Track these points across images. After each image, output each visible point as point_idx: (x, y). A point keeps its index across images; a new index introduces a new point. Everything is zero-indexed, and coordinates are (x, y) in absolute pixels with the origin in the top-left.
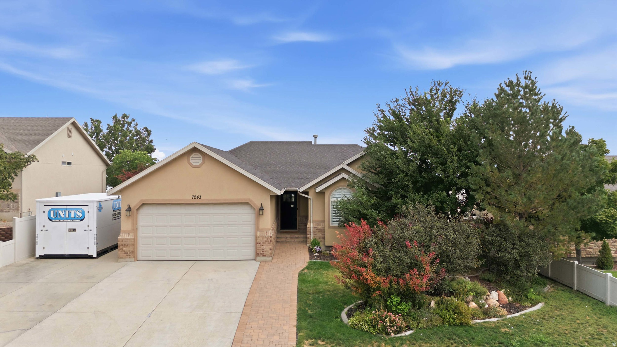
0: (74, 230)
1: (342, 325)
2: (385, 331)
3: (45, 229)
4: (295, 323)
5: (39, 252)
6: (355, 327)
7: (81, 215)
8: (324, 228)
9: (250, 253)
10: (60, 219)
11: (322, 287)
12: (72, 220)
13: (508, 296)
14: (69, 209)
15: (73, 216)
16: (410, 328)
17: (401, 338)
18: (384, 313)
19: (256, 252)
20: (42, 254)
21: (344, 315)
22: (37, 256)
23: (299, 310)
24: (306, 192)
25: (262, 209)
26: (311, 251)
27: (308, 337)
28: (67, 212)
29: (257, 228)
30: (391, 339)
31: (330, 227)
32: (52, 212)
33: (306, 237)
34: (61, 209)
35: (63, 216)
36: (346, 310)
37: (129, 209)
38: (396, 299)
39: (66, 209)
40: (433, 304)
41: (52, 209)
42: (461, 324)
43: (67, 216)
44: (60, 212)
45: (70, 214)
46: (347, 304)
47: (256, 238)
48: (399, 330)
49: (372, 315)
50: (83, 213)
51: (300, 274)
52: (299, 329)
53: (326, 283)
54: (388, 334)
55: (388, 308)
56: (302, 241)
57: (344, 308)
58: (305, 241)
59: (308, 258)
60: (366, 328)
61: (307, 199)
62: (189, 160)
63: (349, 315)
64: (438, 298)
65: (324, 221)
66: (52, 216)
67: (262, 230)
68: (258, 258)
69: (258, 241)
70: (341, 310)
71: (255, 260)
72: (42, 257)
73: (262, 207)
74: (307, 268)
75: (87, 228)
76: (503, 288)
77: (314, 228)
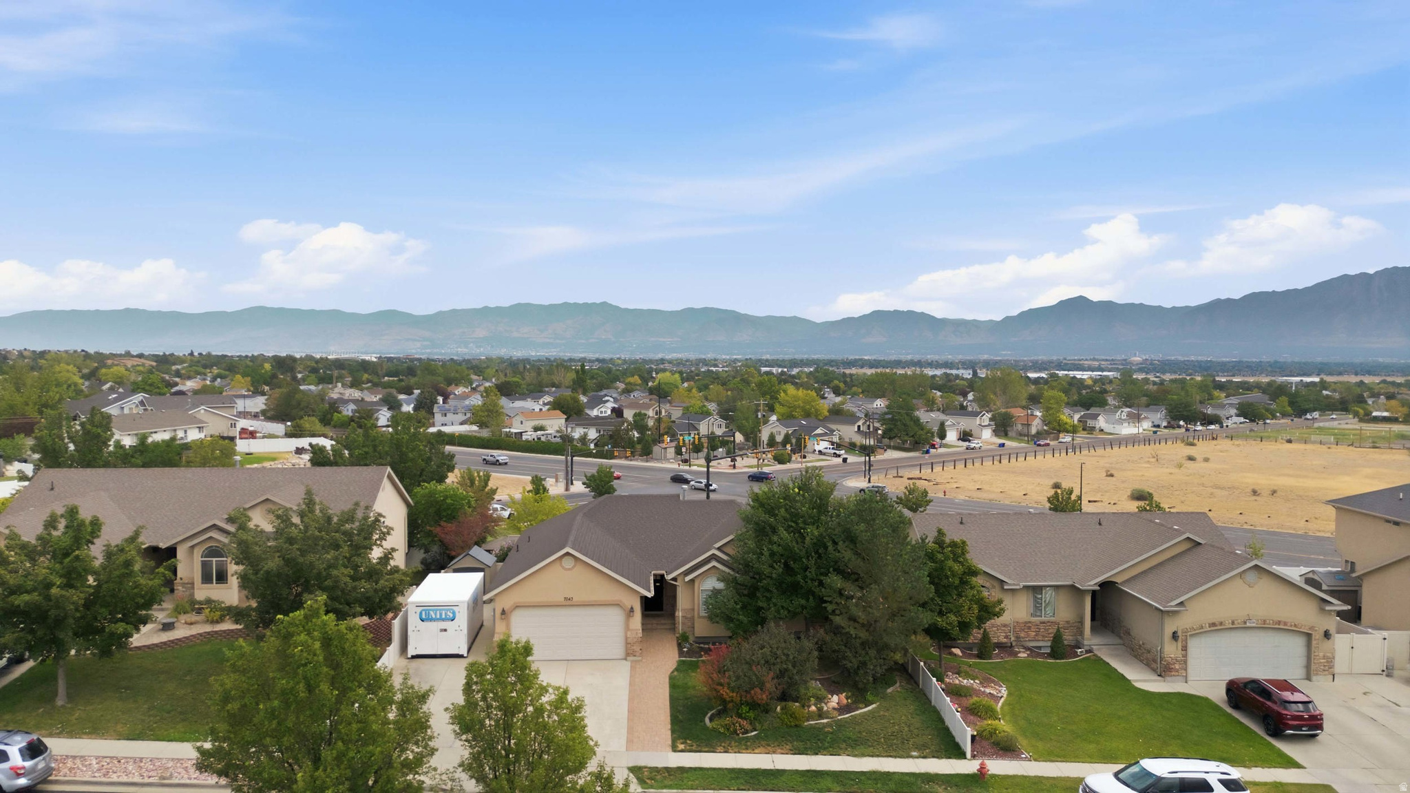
0: (445, 630)
1: (706, 727)
2: (735, 732)
3: (417, 629)
4: (669, 726)
5: (411, 652)
6: (714, 730)
7: (451, 615)
8: (693, 617)
9: (619, 651)
10: (431, 620)
11: (691, 692)
12: (443, 620)
13: (847, 699)
14: (440, 610)
15: (444, 617)
16: (755, 730)
17: (747, 738)
18: (736, 719)
19: (626, 650)
20: (414, 654)
21: (707, 720)
22: (409, 656)
23: (672, 715)
24: (675, 579)
25: (632, 610)
26: (680, 646)
27: (679, 738)
28: (438, 612)
29: (627, 628)
30: (740, 738)
31: (700, 617)
32: (424, 613)
33: (674, 624)
34: (433, 610)
35: (434, 616)
36: (709, 715)
37: (503, 612)
38: (745, 709)
39: (437, 610)
40: (779, 708)
41: (423, 610)
42: (796, 726)
43: (438, 617)
44: (431, 612)
45: (441, 615)
46: (710, 709)
47: (626, 638)
48: (747, 732)
49: (728, 720)
50: (454, 613)
51: (671, 678)
52: (673, 731)
53: (694, 687)
54: (738, 735)
55: (740, 716)
56: (670, 629)
57: (707, 714)
58: (673, 629)
59: (677, 656)
60: (722, 730)
61: (675, 586)
62: (561, 563)
63: (711, 720)
64: (784, 703)
65: (693, 610)
66: (424, 617)
67: (632, 630)
68: (628, 658)
69: (629, 641)
70: (705, 716)
71: (626, 659)
72: (413, 657)
73: (632, 608)
74: (676, 669)
75: (458, 628)
76: (844, 692)
77: (683, 617)
